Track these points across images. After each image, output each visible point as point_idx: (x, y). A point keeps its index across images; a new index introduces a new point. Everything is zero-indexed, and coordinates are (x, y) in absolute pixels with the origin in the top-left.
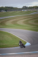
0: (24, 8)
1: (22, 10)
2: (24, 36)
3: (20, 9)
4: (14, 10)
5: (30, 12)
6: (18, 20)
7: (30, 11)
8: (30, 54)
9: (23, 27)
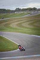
0: (17, 10)
1: (15, 12)
2: (18, 39)
3: (13, 11)
4: (7, 13)
5: (24, 15)
6: (11, 23)
7: (24, 13)
8: (24, 58)
9: (16, 30)
